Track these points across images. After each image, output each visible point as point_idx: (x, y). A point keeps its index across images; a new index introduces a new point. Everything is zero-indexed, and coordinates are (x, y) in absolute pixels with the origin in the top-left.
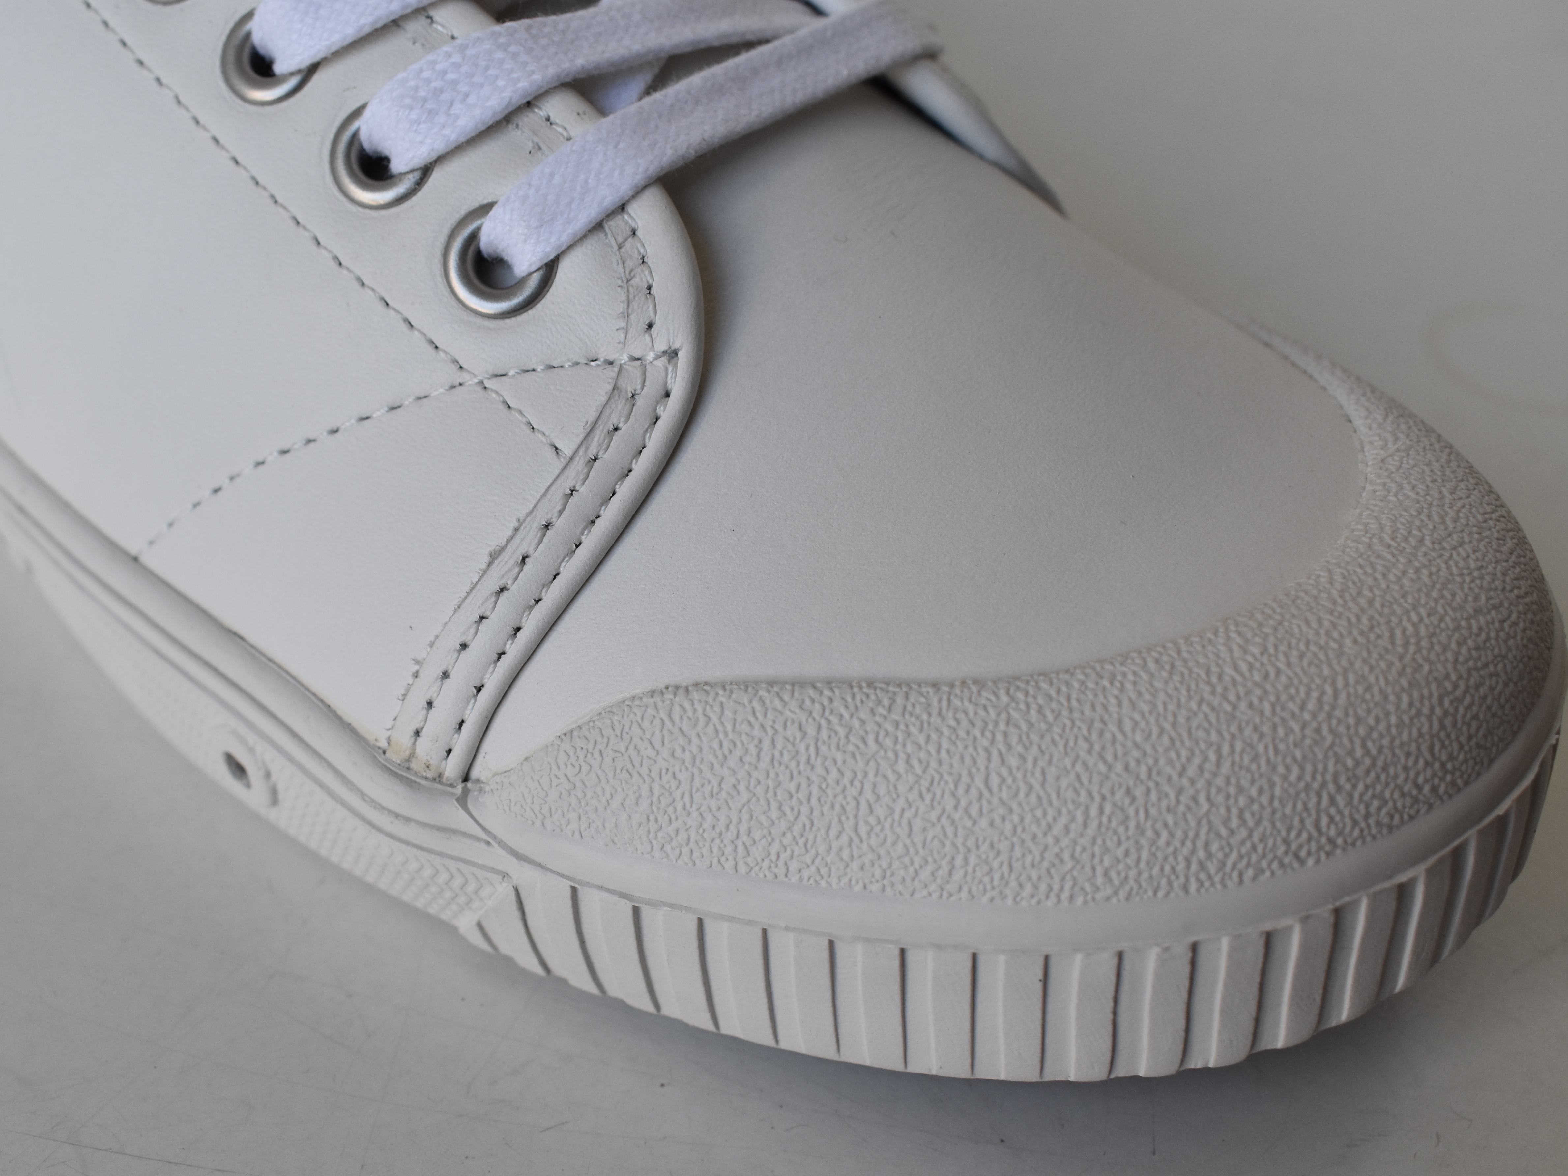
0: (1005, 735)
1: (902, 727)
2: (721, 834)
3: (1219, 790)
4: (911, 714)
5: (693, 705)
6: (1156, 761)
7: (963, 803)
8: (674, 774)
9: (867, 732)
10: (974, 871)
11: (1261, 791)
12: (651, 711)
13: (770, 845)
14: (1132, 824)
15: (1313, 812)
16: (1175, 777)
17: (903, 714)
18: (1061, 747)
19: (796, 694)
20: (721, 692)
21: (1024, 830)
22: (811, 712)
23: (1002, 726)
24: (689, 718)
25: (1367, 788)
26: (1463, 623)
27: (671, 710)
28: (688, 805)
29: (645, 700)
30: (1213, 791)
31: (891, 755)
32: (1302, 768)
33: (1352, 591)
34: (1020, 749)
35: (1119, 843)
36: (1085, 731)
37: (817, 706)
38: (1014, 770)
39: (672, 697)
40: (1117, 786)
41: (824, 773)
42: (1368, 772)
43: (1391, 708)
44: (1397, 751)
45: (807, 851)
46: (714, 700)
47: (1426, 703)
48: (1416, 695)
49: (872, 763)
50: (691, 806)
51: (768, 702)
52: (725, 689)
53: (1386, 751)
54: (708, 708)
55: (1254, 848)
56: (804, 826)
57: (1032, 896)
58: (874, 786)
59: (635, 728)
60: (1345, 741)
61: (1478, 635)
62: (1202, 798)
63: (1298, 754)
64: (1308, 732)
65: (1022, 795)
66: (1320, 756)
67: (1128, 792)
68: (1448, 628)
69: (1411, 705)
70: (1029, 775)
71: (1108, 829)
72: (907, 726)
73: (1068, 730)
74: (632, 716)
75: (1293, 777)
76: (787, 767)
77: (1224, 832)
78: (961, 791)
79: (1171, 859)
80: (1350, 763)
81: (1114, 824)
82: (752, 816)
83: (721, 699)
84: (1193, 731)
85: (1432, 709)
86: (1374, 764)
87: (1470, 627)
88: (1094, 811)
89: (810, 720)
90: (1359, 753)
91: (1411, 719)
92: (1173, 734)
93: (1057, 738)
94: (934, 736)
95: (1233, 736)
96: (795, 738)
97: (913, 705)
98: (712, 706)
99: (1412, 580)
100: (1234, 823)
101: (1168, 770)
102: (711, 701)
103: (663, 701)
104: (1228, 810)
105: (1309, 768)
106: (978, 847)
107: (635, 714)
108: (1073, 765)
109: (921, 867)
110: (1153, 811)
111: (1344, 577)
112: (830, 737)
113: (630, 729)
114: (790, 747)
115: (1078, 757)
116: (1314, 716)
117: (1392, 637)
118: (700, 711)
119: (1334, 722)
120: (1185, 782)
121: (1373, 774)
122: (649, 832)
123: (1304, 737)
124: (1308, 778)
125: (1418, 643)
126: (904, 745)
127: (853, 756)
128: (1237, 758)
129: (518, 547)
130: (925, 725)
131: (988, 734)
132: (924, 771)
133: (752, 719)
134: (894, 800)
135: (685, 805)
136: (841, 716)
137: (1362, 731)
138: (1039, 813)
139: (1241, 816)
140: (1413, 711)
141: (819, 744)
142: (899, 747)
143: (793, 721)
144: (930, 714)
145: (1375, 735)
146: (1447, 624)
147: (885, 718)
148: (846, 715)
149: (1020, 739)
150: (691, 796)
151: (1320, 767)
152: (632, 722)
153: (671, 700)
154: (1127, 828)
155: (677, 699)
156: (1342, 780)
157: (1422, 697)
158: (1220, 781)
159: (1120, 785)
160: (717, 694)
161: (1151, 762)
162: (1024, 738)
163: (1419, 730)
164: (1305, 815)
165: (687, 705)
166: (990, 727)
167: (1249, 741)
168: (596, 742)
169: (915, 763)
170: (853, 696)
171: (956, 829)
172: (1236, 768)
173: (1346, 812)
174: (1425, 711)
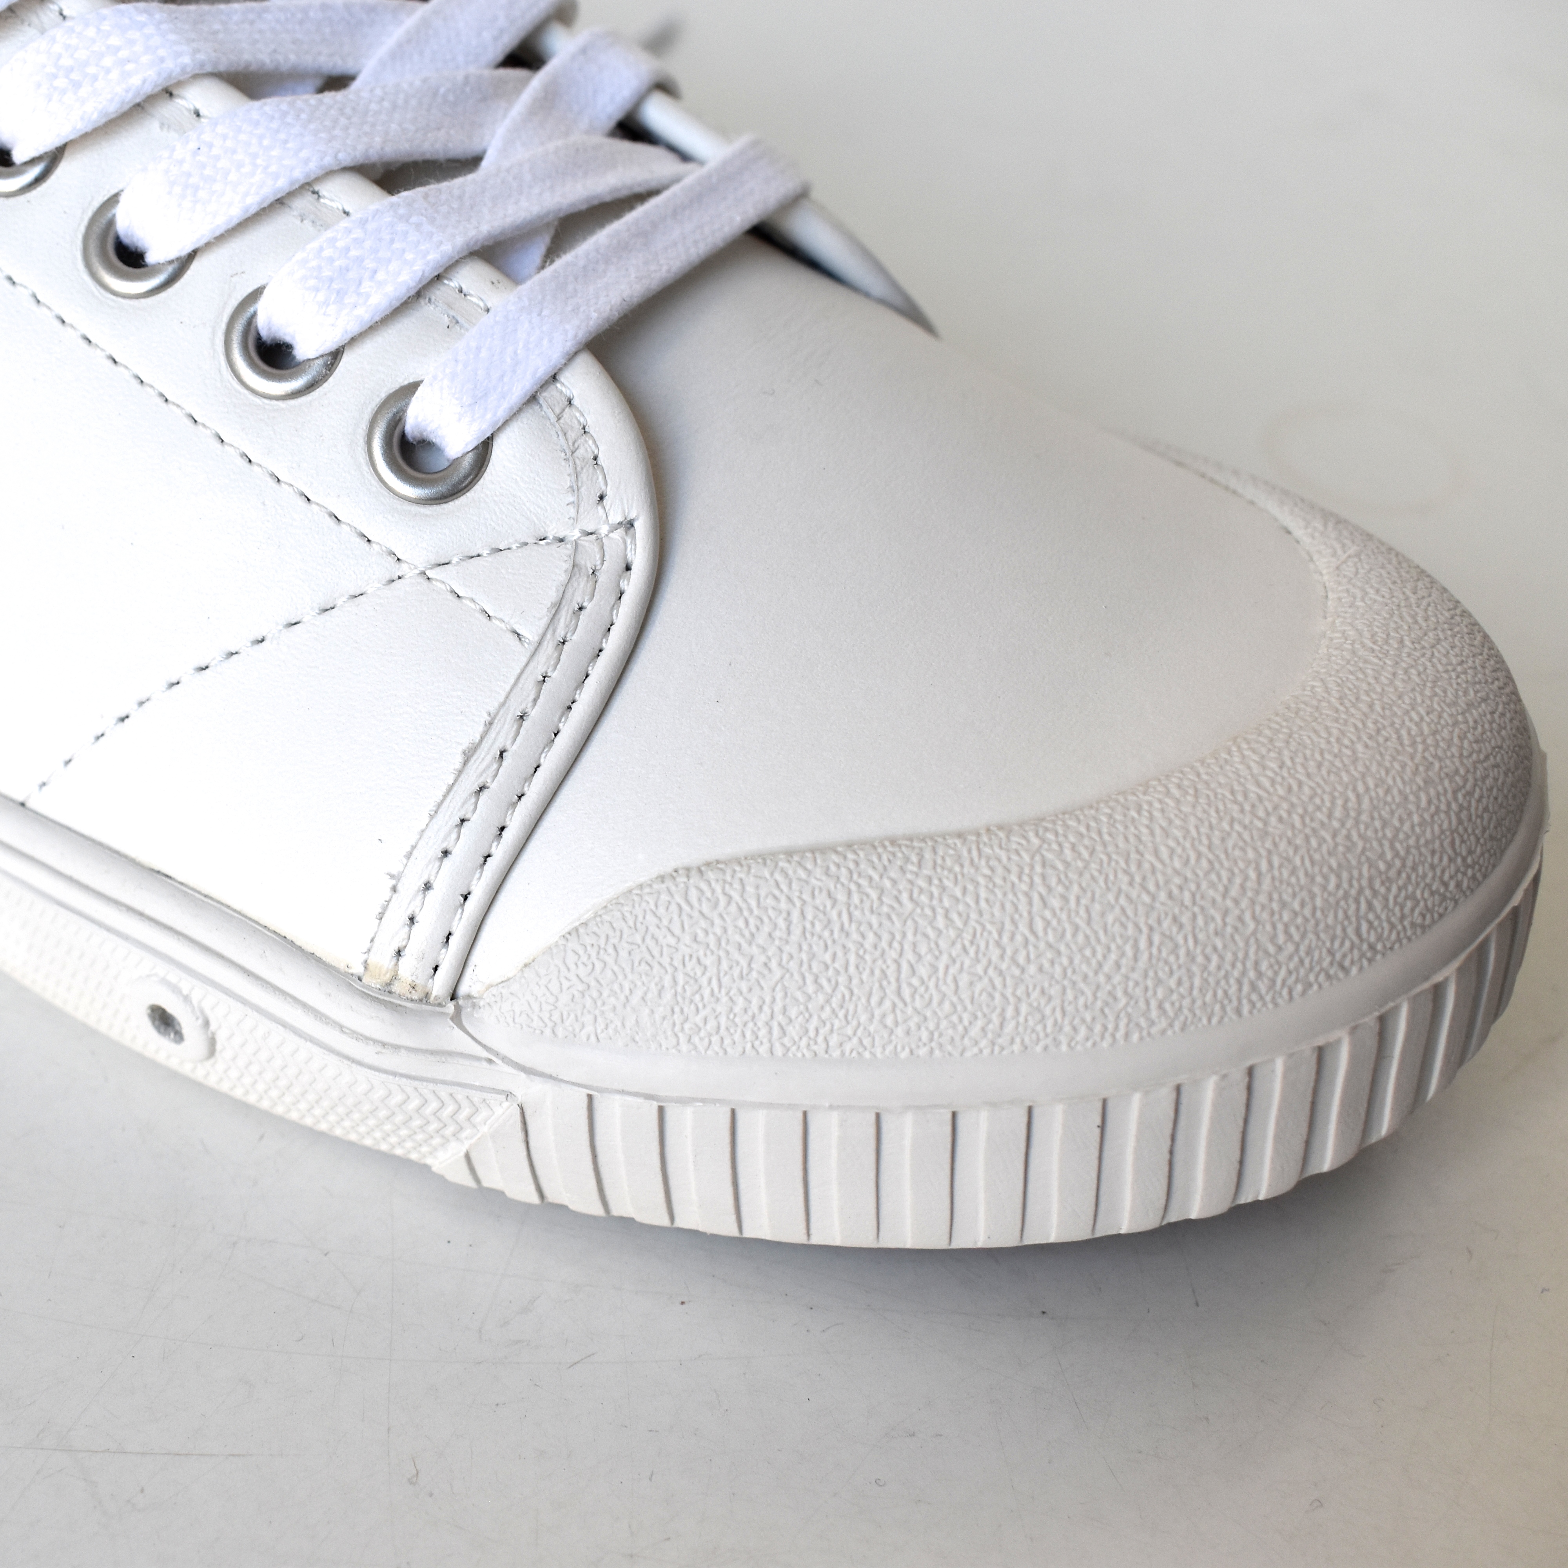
0: (1044, 877)
1: (936, 882)
2: (753, 1017)
3: (1263, 907)
4: (943, 868)
5: (710, 885)
6: (1198, 886)
7: (1009, 952)
8: (698, 960)
9: (900, 892)
10: (1026, 1020)
11: (1303, 904)
12: (664, 897)
13: (807, 1021)
14: (1182, 952)
15: (1353, 919)
16: (1219, 899)
17: (934, 868)
18: (1102, 883)
19: (819, 861)
20: (738, 868)
21: (1074, 971)
22: (838, 878)
23: (1038, 869)
24: (708, 899)
25: (1400, 889)
26: (1460, 718)
27: (686, 893)
28: (716, 990)
29: (655, 886)
30: (1258, 908)
31: (928, 911)
32: (1339, 877)
33: (1349, 697)
34: (1060, 889)
35: (1171, 973)
36: (1122, 864)
37: (844, 871)
38: (1058, 912)
39: (685, 880)
40: (1163, 916)
41: (860, 939)
42: (1399, 873)
43: (1412, 807)
44: (1423, 850)
45: (848, 1022)
46: (733, 877)
47: (1442, 798)
48: (1432, 792)
49: (910, 923)
50: (720, 991)
51: (790, 872)
52: (741, 866)
53: (1413, 851)
54: (727, 886)
55: (1302, 962)
56: (844, 997)
57: (1087, 1039)
58: (915, 945)
59: (650, 917)
60: (1375, 844)
61: (1475, 729)
62: (1248, 917)
63: (1334, 864)
64: (1339, 839)
65: (1068, 936)
66: (1354, 862)
67: (1175, 919)
68: (1448, 724)
69: (1430, 802)
70: (1073, 914)
71: (1159, 960)
72: (940, 880)
73: (1105, 865)
74: (644, 904)
75: (1332, 886)
76: (820, 937)
77: (1272, 949)
78: (1005, 939)
79: (1223, 983)
80: (1382, 866)
81: (1164, 954)
82: (786, 994)
83: (739, 875)
84: (1230, 851)
85: (1449, 805)
86: (1404, 865)
87: (1466, 722)
88: (1143, 944)
89: (839, 886)
90: (1389, 856)
91: (1432, 816)
92: (1211, 856)
93: (1096, 874)
94: (970, 887)
95: (1269, 852)
96: (825, 907)
97: (943, 859)
98: (731, 884)
99: (1403, 681)
100: (1281, 938)
101: (1211, 893)
102: (729, 878)
103: (677, 886)
104: (1274, 927)
105: (1345, 875)
106: (1028, 995)
107: (648, 903)
108: (1117, 899)
109: (970, 1023)
110: (1201, 936)
111: (1339, 685)
112: (862, 901)
113: (644, 918)
114: (821, 916)
115: (1120, 891)
116: (1343, 824)
117: (1399, 738)
118: (719, 890)
119: (1362, 827)
120: (1229, 903)
121: (1404, 875)
122: (674, 1025)
123: (1336, 845)
124: (1345, 885)
125: (1424, 742)
126: (941, 900)
127: (889, 917)
128: (1276, 873)
129: (494, 743)
130: (959, 877)
131: (1026, 878)
132: (966, 924)
133: (777, 892)
134: (937, 958)
135: (712, 991)
136: (871, 879)
137: (1389, 833)
138: (1088, 952)
139: (1287, 932)
140: (1433, 808)
141: (852, 909)
142: (935, 902)
143: (821, 890)
144: (962, 866)
145: (1401, 836)
146: (1446, 721)
147: (917, 875)
148: (876, 877)
149: (1060, 881)
150: (719, 980)
151: (1355, 873)
152: (645, 911)
153: (685, 883)
154: (1178, 957)
155: (691, 881)
156: (1377, 885)
157: (1438, 794)
158: (1262, 898)
159: (1166, 914)
160: (734, 871)
161: (1193, 887)
162: (1062, 877)
163: (1440, 826)
164: (1346, 923)
165: (704, 886)
166: (1027, 870)
167: (1285, 855)
168: (607, 937)
169: (955, 917)
170: (880, 857)
171: (1004, 980)
172: (1277, 884)
173: (1383, 917)
174: (1443, 807)
